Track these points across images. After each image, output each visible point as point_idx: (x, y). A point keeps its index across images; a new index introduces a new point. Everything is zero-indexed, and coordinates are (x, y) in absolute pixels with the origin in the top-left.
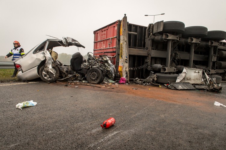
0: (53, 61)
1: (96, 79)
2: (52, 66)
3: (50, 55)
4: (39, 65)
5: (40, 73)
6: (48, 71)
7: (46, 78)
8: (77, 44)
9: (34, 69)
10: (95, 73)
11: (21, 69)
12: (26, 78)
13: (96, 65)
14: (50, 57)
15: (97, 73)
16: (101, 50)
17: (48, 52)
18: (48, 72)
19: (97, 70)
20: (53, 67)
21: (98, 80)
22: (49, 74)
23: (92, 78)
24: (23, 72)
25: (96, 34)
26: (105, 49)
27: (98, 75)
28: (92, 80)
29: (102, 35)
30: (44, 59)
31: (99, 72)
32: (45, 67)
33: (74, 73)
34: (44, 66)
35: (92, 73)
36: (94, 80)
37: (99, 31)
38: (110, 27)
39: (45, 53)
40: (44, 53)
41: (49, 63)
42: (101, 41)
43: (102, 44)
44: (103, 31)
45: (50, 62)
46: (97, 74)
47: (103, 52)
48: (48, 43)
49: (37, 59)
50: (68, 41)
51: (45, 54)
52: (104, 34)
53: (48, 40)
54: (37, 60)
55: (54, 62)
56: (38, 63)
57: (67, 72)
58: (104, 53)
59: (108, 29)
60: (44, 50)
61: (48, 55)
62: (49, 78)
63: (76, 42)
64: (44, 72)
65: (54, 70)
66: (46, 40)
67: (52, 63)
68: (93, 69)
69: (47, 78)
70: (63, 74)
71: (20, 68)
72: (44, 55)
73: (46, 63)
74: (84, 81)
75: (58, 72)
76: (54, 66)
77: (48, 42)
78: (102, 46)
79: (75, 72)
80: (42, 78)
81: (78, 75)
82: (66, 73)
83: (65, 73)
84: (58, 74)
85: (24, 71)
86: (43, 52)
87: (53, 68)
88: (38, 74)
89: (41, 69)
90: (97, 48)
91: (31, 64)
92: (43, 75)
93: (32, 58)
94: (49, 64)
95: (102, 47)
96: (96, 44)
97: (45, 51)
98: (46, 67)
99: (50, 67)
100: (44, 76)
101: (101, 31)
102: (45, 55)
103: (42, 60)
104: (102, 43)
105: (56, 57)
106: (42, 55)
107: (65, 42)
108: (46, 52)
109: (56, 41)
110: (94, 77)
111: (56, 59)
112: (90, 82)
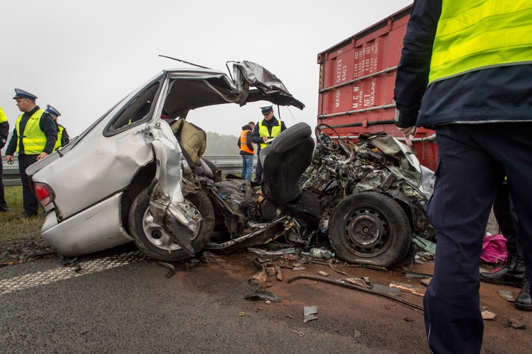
0: (186, 165)
1: (378, 246)
2: (183, 192)
3: (174, 139)
4: (129, 186)
5: (133, 224)
6: (166, 216)
7: (157, 242)
8: (282, 91)
9: (106, 207)
10: (374, 218)
11: (52, 205)
12: (75, 246)
13: (369, 179)
14: (173, 151)
15: (381, 217)
16: (350, 114)
17: (165, 125)
18: (165, 219)
19: (381, 204)
20: (188, 197)
21: (390, 254)
22: (171, 229)
23: (356, 238)
24: (60, 219)
25: (327, 64)
26: (372, 111)
27: (386, 227)
28: (359, 248)
29: (357, 61)
30: (150, 158)
31: (391, 214)
32: (155, 198)
33: (275, 217)
34: (150, 193)
35: (354, 215)
36: (368, 250)
37: (340, 51)
38: (397, 23)
39: (155, 132)
40: (148, 134)
41: (168, 175)
42: (352, 84)
43: (356, 94)
44: (361, 46)
45: (176, 171)
46: (383, 222)
47: (364, 123)
48: (165, 88)
49: (118, 158)
50: (252, 78)
51: (151, 135)
52: (368, 57)
53: (167, 74)
54: (119, 164)
55: (192, 168)
56: (125, 177)
57: (244, 208)
58: (369, 125)
59: (386, 34)
60: (149, 120)
61: (165, 139)
62: (169, 244)
63: (278, 85)
64: (150, 218)
65: (192, 212)
66: (161, 77)
67: (185, 175)
68: (361, 198)
69: (163, 244)
70: (229, 222)
71: (48, 199)
72: (148, 141)
73: (157, 176)
74: (317, 252)
75: (212, 216)
76: (192, 189)
77: (166, 82)
78: (355, 101)
79: (279, 212)
80: (141, 245)
81: (291, 224)
82: (241, 216)
83: (237, 217)
84: (210, 226)
85: (64, 214)
86: (143, 126)
87: (188, 202)
88: (121, 229)
89: (135, 204)
90: (330, 109)
91: (93, 184)
92: (145, 229)
93: (100, 154)
94: (172, 180)
95: (356, 105)
96: (326, 96)
97: (152, 125)
98: (159, 195)
99: (176, 194)
100: (148, 236)
101: (350, 46)
102: (154, 143)
103: (142, 163)
104: (356, 89)
105: (200, 148)
106: (141, 142)
107: (239, 82)
108: (158, 127)
109: (201, 81)
110: (369, 236)
111: (200, 154)
112: (347, 256)
